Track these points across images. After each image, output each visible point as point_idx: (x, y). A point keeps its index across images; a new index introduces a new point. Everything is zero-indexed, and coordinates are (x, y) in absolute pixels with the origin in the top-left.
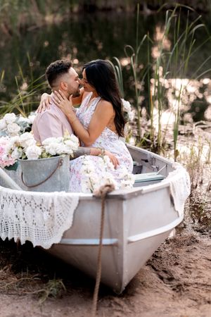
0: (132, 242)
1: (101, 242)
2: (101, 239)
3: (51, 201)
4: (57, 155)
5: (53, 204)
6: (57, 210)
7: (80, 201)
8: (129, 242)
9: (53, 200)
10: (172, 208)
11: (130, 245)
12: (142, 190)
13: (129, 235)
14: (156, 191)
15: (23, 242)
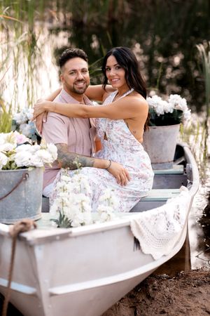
0: (56, 295)
1: (9, 284)
2: (10, 280)
4: (24, 167)
8: (52, 295)
10: (138, 252)
11: (53, 298)
12: (71, 233)
13: (52, 286)
14: (103, 232)
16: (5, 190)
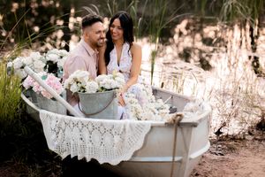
0: (192, 159)
3: (122, 127)
5: (124, 130)
6: (128, 134)
7: (152, 127)
9: (125, 126)
11: (190, 161)
15: (88, 160)
16: (101, 106)
